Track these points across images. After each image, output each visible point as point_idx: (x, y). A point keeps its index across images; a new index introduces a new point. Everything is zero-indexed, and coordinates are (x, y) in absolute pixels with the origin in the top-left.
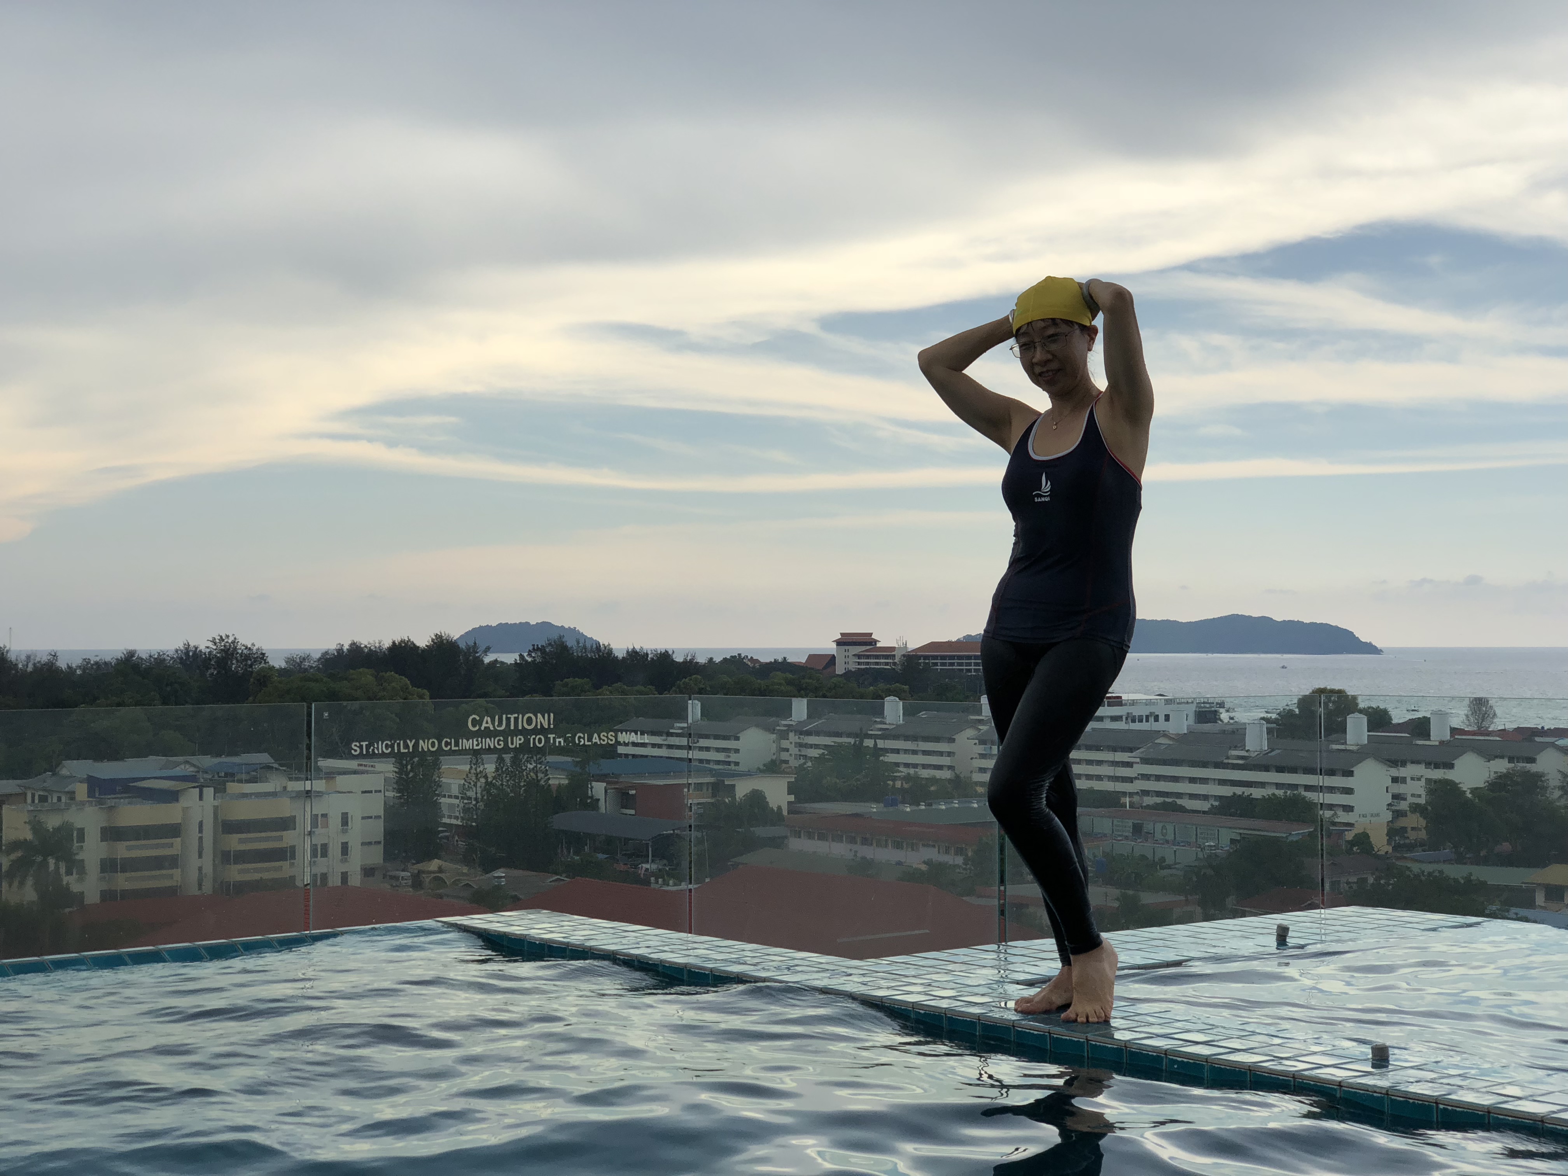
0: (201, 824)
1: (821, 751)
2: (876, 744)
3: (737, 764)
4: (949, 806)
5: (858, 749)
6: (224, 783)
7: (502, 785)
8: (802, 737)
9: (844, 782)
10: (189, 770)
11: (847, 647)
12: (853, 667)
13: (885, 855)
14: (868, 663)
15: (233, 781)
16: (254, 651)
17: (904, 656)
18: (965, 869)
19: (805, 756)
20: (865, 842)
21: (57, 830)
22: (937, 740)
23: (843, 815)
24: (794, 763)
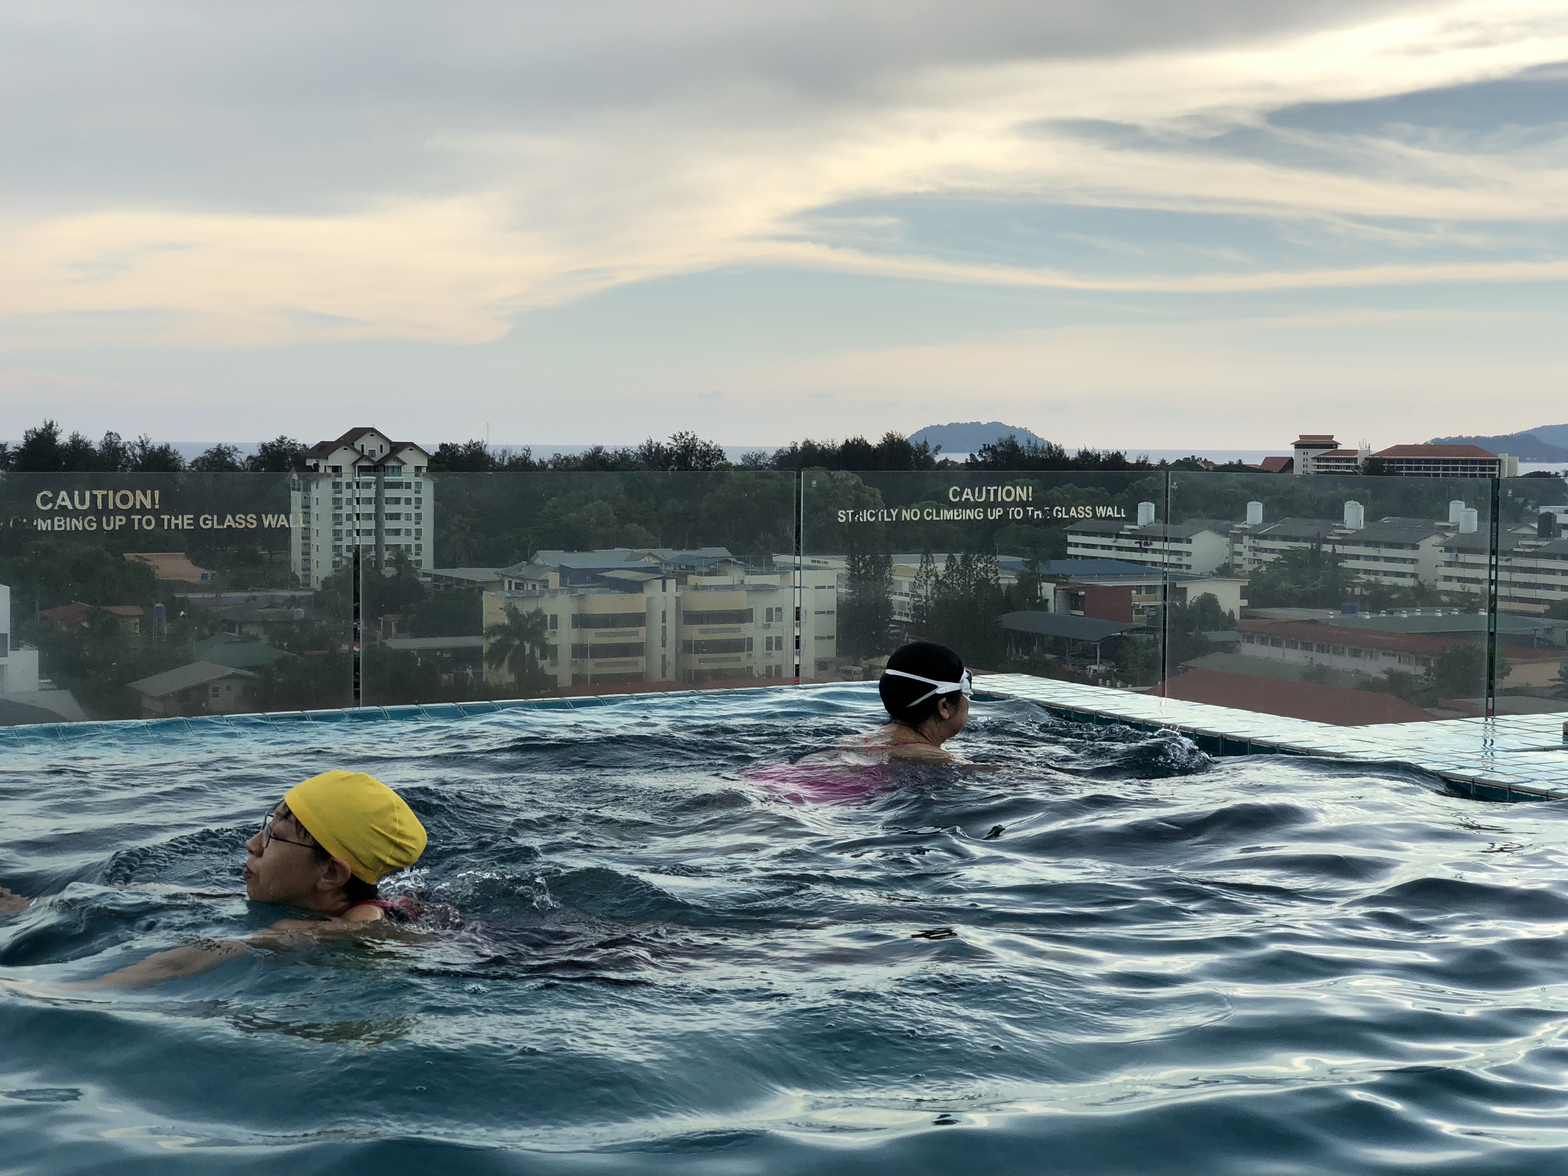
0: (664, 613)
1: (1276, 556)
2: (1334, 549)
3: (1189, 567)
4: (1410, 614)
5: (1315, 553)
6: (685, 576)
7: (952, 583)
8: (1257, 541)
9: (1300, 588)
10: (652, 562)
11: (1306, 450)
12: (1312, 470)
13: (1344, 663)
14: (1328, 467)
15: (694, 574)
16: (712, 447)
17: (1366, 459)
18: (1426, 680)
19: (1260, 561)
20: (1322, 649)
21: (531, 616)
22: (1400, 546)
23: (1298, 621)
24: (1248, 567)
